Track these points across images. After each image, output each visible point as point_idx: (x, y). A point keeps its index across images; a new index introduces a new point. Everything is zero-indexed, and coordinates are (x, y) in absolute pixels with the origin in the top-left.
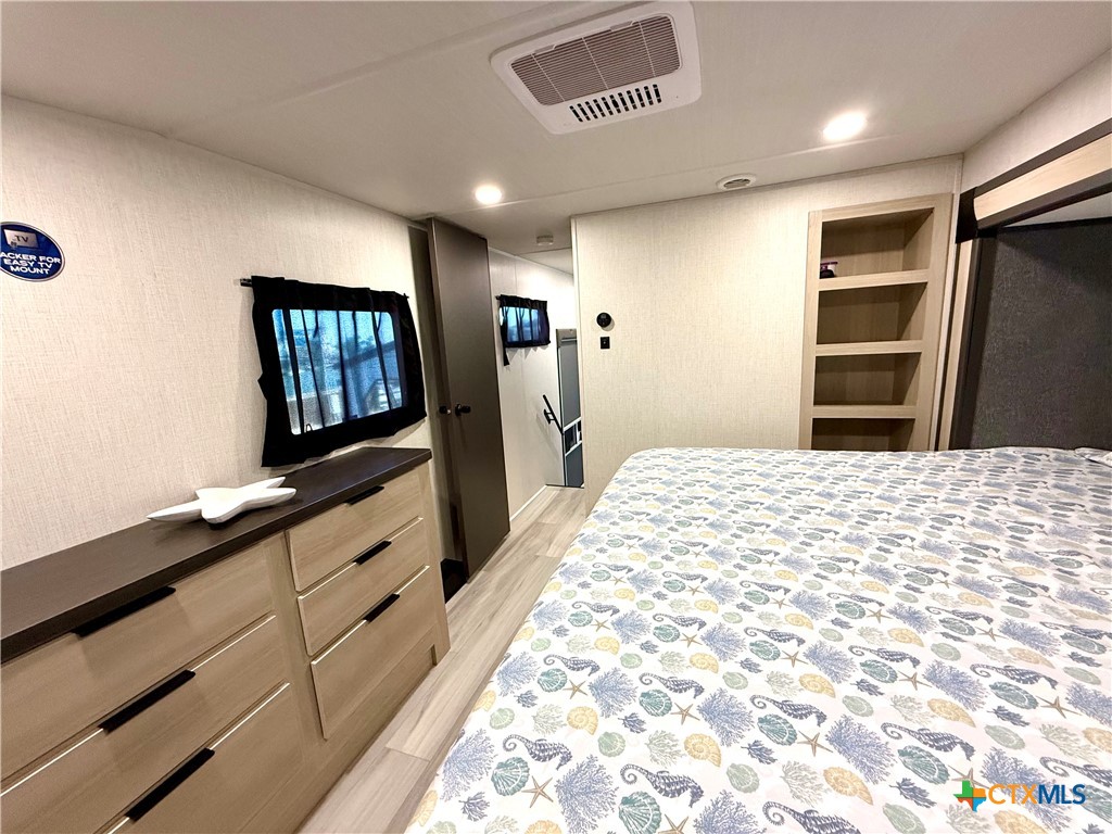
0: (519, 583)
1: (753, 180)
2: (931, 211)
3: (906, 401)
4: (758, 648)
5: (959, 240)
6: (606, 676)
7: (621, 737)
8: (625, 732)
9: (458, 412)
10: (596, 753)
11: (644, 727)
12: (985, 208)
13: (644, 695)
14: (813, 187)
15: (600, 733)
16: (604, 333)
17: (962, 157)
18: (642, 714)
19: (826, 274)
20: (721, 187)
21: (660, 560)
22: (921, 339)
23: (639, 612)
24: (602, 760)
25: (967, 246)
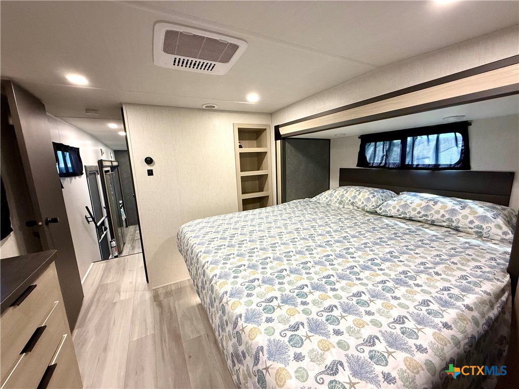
0: (112, 323)
1: (216, 107)
2: (266, 129)
3: (264, 190)
4: (278, 277)
5: (276, 139)
6: (246, 314)
7: (270, 327)
8: (270, 324)
9: (47, 222)
10: (269, 337)
11: (273, 318)
12: (283, 131)
13: (263, 310)
14: (234, 114)
15: (263, 332)
16: (149, 168)
17: (272, 114)
18: (269, 316)
19: (240, 147)
20: (204, 107)
21: (223, 265)
22: (267, 169)
23: (234, 287)
24: (272, 338)
25: (279, 142)
